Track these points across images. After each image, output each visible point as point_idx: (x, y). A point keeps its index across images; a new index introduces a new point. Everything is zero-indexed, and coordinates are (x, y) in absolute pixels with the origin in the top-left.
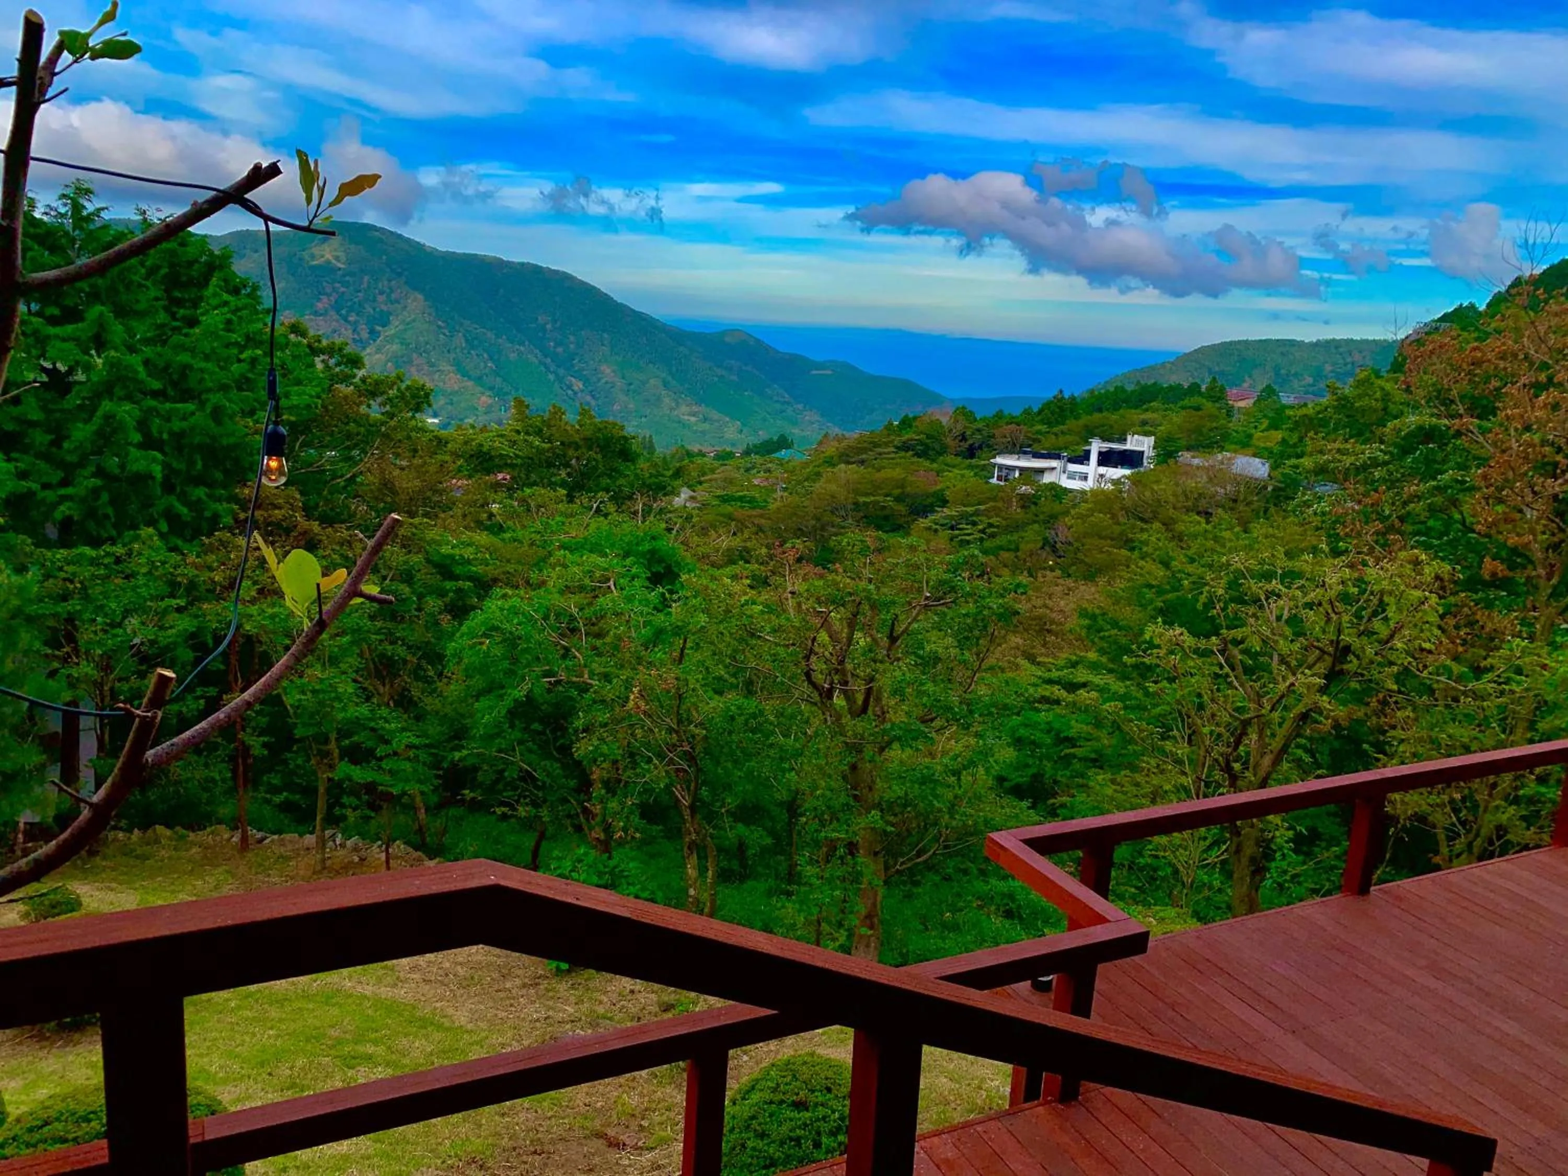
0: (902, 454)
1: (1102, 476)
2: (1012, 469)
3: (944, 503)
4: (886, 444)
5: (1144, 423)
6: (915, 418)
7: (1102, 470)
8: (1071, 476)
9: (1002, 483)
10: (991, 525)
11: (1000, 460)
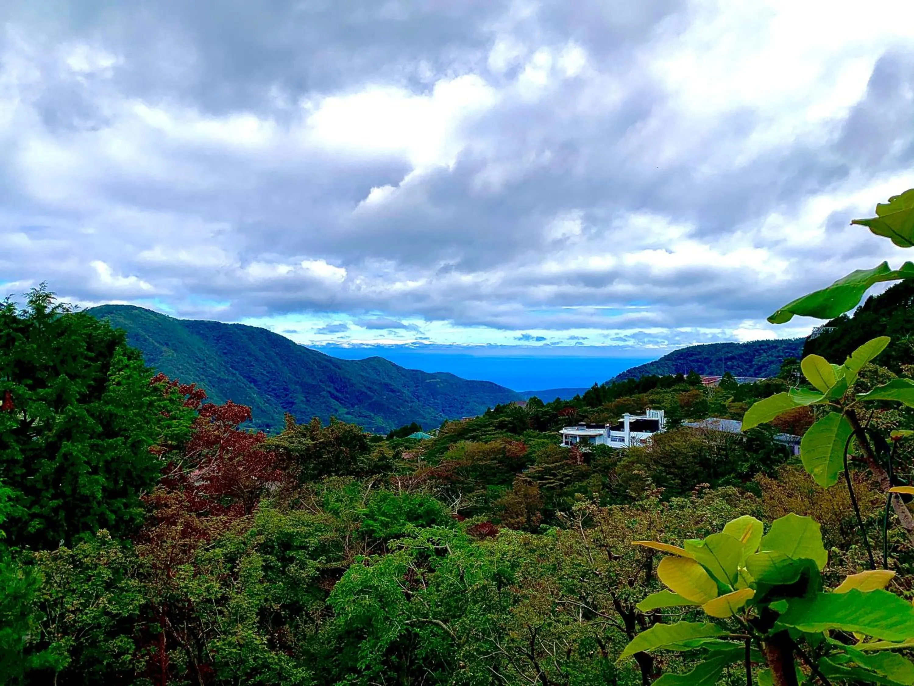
0: (499, 431)
1: (634, 438)
2: (574, 437)
3: (533, 462)
4: (488, 426)
5: (652, 402)
6: (504, 407)
7: (633, 434)
8: (614, 439)
9: (569, 447)
10: (566, 475)
11: (564, 431)
